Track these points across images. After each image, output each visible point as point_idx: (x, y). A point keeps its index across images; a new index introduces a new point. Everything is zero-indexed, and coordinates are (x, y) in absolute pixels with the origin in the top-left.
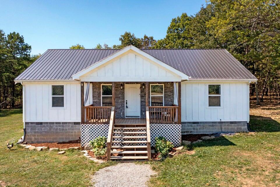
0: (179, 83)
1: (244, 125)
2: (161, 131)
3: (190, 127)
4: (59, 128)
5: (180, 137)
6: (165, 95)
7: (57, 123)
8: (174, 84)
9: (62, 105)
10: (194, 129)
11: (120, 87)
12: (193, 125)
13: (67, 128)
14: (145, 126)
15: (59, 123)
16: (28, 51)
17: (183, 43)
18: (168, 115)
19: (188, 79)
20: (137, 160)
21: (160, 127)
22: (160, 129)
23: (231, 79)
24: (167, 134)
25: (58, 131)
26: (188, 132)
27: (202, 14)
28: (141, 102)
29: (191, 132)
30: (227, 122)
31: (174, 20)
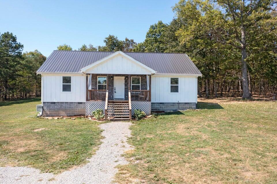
0: (150, 76)
1: (194, 105)
2: (138, 106)
3: (158, 106)
4: (67, 106)
5: (150, 110)
6: (141, 84)
7: (66, 103)
8: (147, 76)
9: (70, 90)
10: (161, 107)
11: (111, 79)
12: (160, 105)
13: (73, 106)
14: (128, 102)
15: (67, 103)
16: (20, 49)
17: (159, 47)
18: (142, 96)
19: (155, 73)
20: (123, 120)
21: (137, 103)
22: (137, 105)
23: (185, 74)
24: (142, 108)
25: (67, 108)
26: (157, 109)
27: (173, 25)
28: (125, 89)
29: (159, 109)
30: (183, 103)
31: (152, 27)
